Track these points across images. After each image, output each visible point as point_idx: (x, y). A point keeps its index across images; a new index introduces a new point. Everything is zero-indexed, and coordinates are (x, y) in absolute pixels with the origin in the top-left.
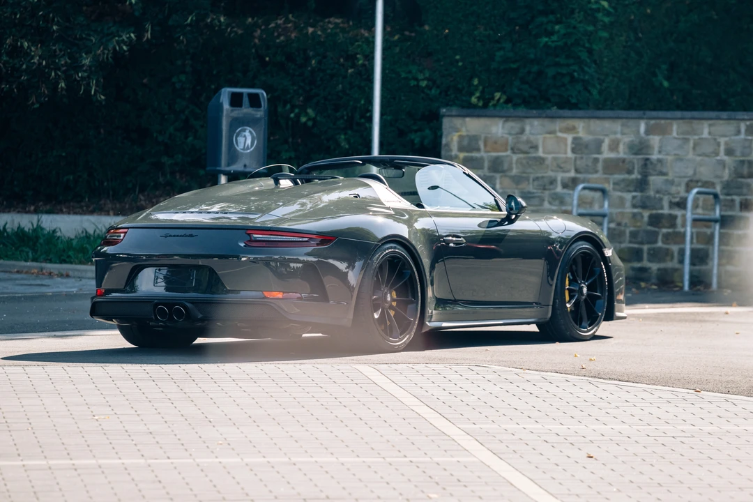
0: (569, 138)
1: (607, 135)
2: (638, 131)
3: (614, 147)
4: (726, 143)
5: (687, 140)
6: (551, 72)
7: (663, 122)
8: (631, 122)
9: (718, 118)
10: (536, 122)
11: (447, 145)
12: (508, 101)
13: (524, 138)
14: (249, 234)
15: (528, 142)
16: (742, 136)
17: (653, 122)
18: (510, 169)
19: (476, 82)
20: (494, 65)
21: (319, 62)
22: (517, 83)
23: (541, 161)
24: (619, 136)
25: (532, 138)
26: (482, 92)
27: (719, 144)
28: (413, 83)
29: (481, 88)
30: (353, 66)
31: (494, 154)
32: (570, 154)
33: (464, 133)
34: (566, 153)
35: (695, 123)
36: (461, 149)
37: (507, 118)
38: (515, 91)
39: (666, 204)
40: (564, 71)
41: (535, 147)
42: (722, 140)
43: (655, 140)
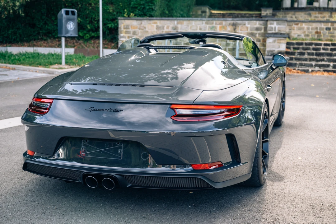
0: (155, 25)
1: (166, 24)
2: (174, 24)
3: (168, 28)
4: (200, 27)
5: (188, 26)
6: (147, 7)
7: (181, 21)
8: (173, 21)
9: (197, 20)
10: (146, 21)
11: (120, 27)
12: (135, 15)
13: (142, 25)
14: (173, 109)
15: (143, 26)
16: (204, 25)
17: (179, 21)
18: (138, 34)
19: (126, 10)
20: (131, 6)
21: (81, 6)
22: (137, 11)
23: (147, 32)
24: (169, 25)
25: (145, 26)
26: (128, 13)
27: (197, 27)
28: (108, 11)
29: (127, 12)
30: (91, 6)
31: (134, 30)
32: (155, 30)
33: (125, 24)
34: (154, 29)
35: (191, 21)
36: (124, 28)
37: (137, 20)
38: (137, 13)
39: (182, 43)
40: (151, 7)
41: (145, 28)
42: (198, 26)
43: (179, 26)
